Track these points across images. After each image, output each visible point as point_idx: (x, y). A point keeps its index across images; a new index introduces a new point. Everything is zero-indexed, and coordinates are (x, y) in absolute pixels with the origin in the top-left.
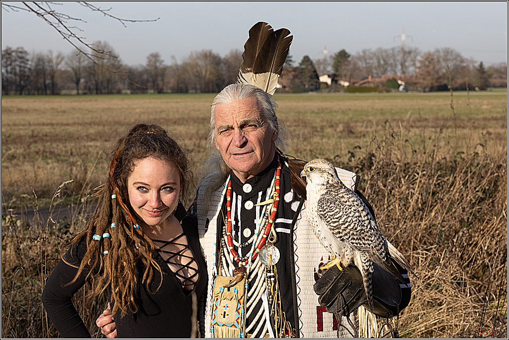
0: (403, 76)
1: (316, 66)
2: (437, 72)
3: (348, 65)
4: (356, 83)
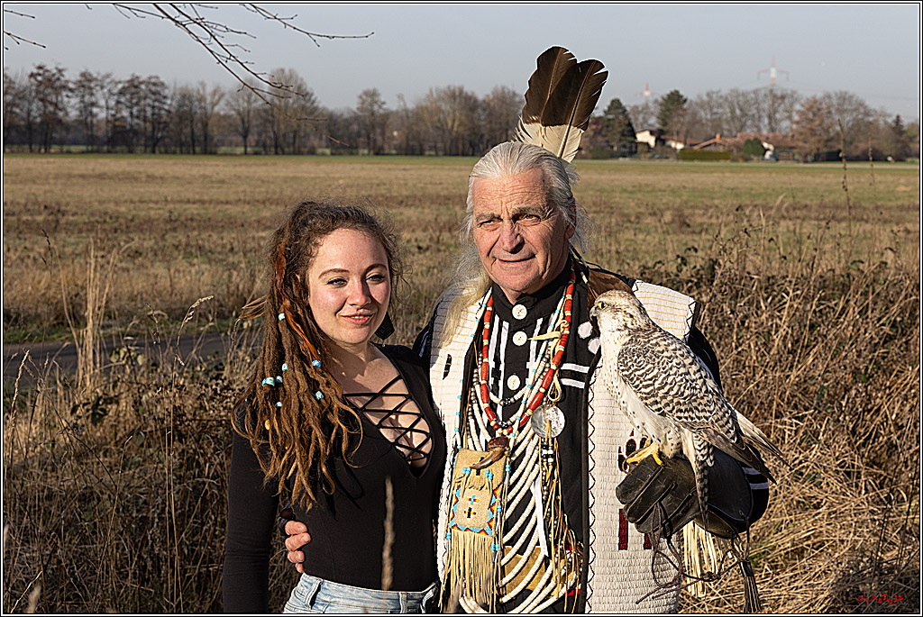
0: (771, 135)
1: (631, 116)
2: (827, 131)
3: (682, 116)
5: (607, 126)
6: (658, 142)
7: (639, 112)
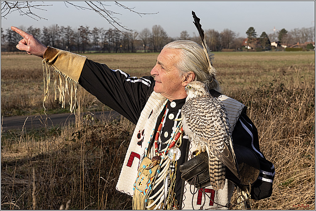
1: (269, 37)
3: (286, 37)
4: (291, 46)
5: (261, 41)
6: (278, 46)
7: (272, 36)
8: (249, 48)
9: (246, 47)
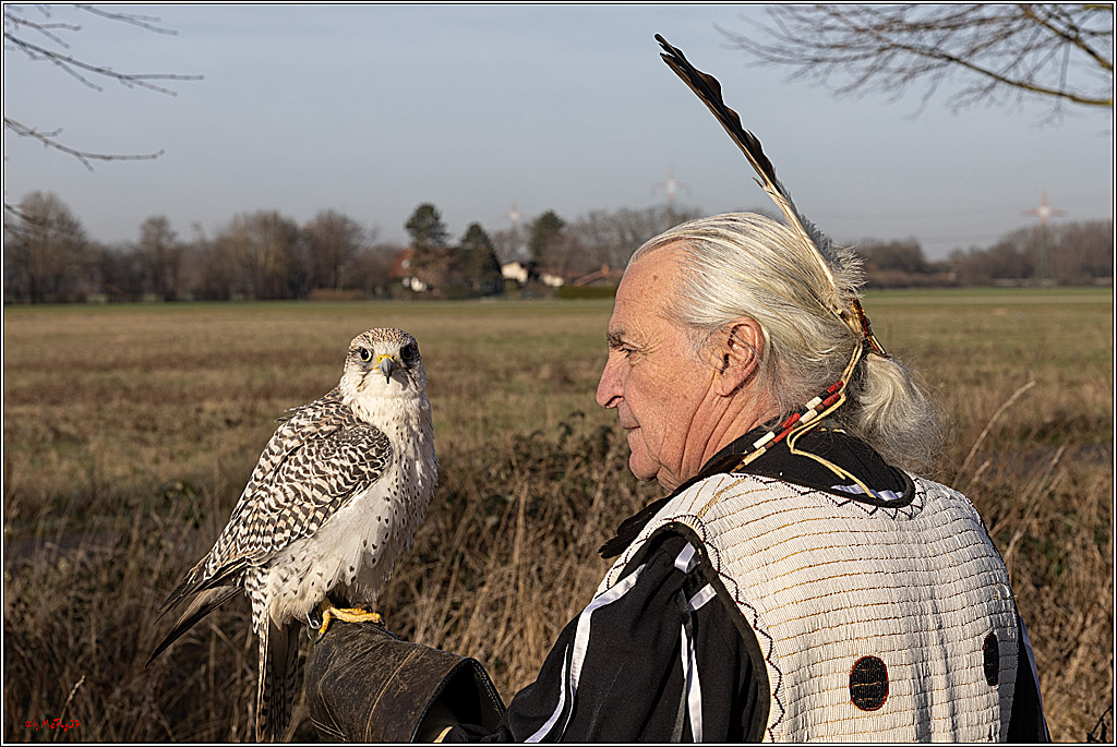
1: (496, 246)
3: (560, 243)
4: (577, 278)
5: (466, 259)
6: (531, 279)
7: (505, 240)
8: (417, 285)
9: (406, 282)
